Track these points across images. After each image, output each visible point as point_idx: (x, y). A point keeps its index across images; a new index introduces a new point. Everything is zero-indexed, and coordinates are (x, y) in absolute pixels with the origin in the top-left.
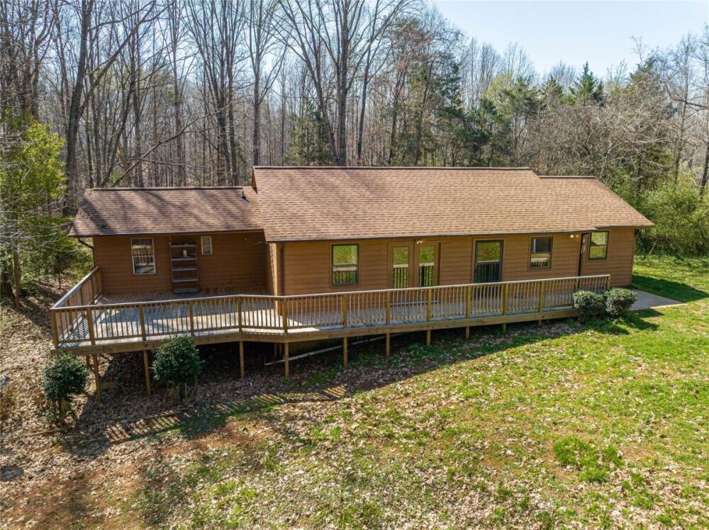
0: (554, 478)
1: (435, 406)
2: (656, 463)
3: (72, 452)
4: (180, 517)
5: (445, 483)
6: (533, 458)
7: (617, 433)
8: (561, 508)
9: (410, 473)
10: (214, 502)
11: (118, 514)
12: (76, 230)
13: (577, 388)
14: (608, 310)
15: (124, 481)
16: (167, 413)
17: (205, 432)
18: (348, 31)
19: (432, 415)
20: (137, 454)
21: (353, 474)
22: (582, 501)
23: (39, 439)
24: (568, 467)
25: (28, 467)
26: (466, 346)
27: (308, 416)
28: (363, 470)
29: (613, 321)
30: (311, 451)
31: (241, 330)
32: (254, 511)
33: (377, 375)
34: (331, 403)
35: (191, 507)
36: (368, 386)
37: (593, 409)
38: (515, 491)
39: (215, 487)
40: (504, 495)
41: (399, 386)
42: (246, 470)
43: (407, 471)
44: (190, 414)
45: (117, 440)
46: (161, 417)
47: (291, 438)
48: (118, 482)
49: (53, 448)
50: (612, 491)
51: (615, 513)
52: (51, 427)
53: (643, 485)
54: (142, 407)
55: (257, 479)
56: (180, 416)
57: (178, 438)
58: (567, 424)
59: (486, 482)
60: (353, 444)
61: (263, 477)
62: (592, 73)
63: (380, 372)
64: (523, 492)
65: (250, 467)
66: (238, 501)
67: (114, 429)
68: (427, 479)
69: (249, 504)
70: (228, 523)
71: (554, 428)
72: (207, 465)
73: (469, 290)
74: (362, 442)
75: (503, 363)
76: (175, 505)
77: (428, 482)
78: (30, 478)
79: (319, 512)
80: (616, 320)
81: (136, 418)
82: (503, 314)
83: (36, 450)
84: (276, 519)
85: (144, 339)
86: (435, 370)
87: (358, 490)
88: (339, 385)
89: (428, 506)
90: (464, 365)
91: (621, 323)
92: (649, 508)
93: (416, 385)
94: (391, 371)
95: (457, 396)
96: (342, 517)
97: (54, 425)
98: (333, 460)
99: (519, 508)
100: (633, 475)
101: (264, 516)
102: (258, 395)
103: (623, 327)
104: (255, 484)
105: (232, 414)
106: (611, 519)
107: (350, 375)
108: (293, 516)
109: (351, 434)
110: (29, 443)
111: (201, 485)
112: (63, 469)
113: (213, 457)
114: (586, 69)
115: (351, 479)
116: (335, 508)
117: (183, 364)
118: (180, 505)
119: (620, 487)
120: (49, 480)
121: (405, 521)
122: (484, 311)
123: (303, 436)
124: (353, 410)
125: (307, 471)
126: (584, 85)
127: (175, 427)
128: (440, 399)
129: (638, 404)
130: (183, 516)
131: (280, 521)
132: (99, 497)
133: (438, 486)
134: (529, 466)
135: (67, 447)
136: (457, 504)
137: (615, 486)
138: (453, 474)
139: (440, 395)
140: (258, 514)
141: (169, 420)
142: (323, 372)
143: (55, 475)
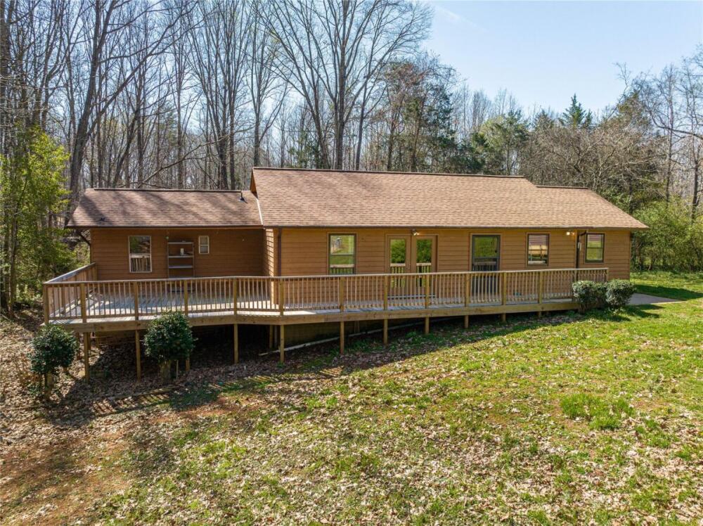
0: (563, 428)
1: (436, 378)
2: (669, 411)
3: (55, 423)
4: (165, 471)
5: (448, 437)
6: (539, 413)
7: (627, 391)
8: (572, 452)
9: (410, 429)
10: (201, 458)
11: (99, 469)
12: (74, 222)
13: (581, 360)
14: (608, 300)
15: (107, 445)
16: (156, 391)
17: (195, 405)
18: (345, 68)
19: (432, 385)
20: (123, 424)
21: (350, 433)
22: (594, 444)
23: (21, 413)
24: (578, 419)
25: (7, 435)
26: (465, 333)
27: (303, 390)
28: (360, 429)
29: (614, 310)
30: (306, 416)
31: (235, 313)
32: (244, 465)
33: (374, 358)
34: (327, 380)
35: (177, 463)
36: (366, 366)
37: (600, 374)
38: (523, 440)
39: (203, 447)
40: (510, 443)
41: (397, 365)
42: (238, 433)
43: (407, 429)
44: (181, 391)
45: (102, 413)
46: (150, 395)
47: (286, 407)
48: (101, 446)
49: (35, 420)
50: (625, 435)
51: (631, 453)
52: (35, 402)
53: (658, 430)
54: (131, 387)
55: (248, 439)
56: (170, 394)
57: (167, 410)
58: (573, 386)
59: (491, 434)
60: (350, 409)
61: (255, 438)
62: (580, 105)
63: (378, 356)
64: (531, 440)
65: (241, 430)
66: (228, 457)
67: (101, 404)
68: (429, 434)
69: (239, 460)
70: (215, 475)
71: (560, 390)
72: (196, 430)
73: (468, 278)
74: (360, 407)
75: (504, 344)
76: (160, 461)
77: (430, 437)
78: (9, 444)
79: (314, 464)
80: (616, 311)
81: (125, 396)
82: (502, 304)
83: (18, 422)
84: (268, 470)
85: (137, 318)
86: (435, 351)
87: (355, 445)
88: (336, 367)
89: (430, 454)
90: (464, 347)
91: (622, 312)
92: (666, 447)
93: (415, 364)
94: (389, 354)
95: (458, 370)
96: (338, 466)
97: (38, 401)
98: (329, 423)
99: (529, 453)
100: (647, 422)
101: (254, 469)
102: (252, 376)
103: (624, 316)
104: (246, 444)
105: (225, 391)
106: (626, 457)
107: (346, 359)
108: (286, 468)
109: (348, 402)
110: (11, 416)
111: (188, 446)
112: (44, 437)
113: (202, 423)
114: (574, 101)
115: (349, 436)
116: (331, 460)
117: (176, 338)
118: (165, 462)
119: (634, 432)
120: (29, 445)
121: (406, 468)
122: (483, 300)
123: (297, 405)
124: (350, 384)
125: (302, 432)
126: (573, 116)
127: (165, 402)
128: (440, 372)
129: (645, 369)
130: (167, 470)
131: (272, 472)
132: (80, 458)
133: (441, 440)
134: (537, 420)
135: (50, 419)
136: (461, 453)
137: (629, 432)
138: (456, 429)
139: (440, 370)
140: (248, 466)
141: (158, 397)
142: (319, 357)
143: (35, 441)
